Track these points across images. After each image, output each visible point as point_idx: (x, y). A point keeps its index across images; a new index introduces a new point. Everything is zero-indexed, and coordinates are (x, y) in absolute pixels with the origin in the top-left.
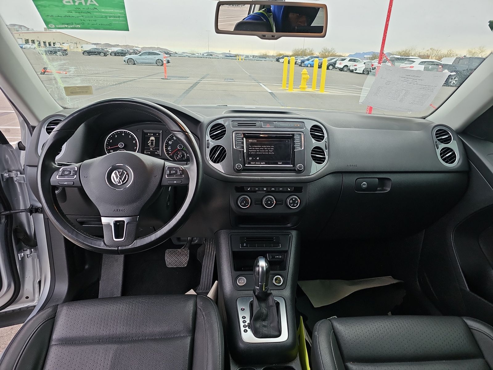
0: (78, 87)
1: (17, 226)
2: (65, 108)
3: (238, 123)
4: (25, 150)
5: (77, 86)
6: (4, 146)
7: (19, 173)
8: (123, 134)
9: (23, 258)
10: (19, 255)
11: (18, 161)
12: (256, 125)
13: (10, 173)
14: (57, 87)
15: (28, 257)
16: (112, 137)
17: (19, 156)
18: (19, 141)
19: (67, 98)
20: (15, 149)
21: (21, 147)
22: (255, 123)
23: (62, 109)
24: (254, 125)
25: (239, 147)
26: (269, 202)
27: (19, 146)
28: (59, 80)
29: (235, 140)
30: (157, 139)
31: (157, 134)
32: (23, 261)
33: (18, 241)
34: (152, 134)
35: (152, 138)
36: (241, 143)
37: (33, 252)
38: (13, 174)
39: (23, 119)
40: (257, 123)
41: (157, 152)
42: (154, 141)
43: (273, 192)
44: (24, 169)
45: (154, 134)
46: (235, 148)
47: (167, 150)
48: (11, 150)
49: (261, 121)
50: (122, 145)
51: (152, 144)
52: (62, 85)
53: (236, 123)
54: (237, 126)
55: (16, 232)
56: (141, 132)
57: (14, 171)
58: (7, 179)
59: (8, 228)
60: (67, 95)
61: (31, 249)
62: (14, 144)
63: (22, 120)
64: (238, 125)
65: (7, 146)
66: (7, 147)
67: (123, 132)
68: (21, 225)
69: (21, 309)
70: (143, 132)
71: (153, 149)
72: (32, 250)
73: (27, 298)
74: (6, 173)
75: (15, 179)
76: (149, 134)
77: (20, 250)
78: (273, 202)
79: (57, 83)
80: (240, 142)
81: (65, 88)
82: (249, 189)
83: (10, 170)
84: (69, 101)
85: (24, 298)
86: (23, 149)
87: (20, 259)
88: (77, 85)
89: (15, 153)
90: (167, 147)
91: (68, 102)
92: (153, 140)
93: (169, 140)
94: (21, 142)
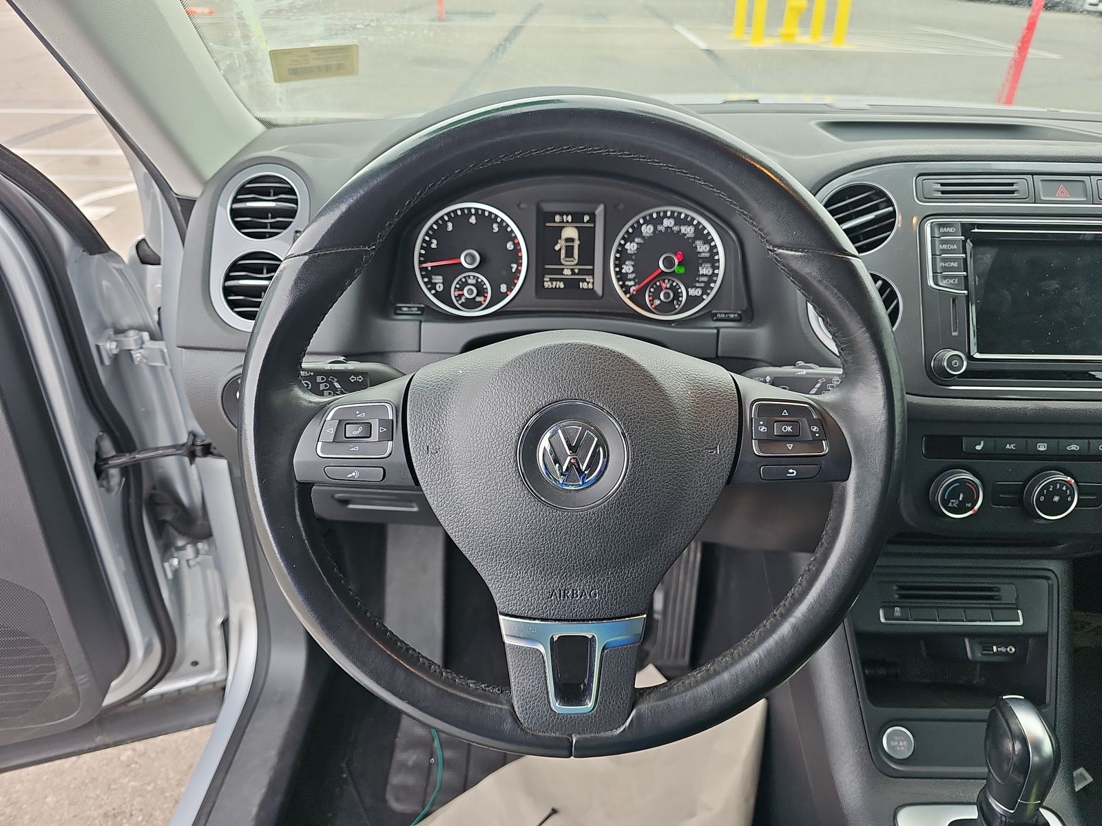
0: (314, 50)
1: (154, 488)
2: (268, 124)
3: (942, 185)
4: (159, 264)
5: (312, 45)
6: (97, 257)
7: (146, 335)
8: (473, 220)
9: (177, 572)
10: (166, 565)
11: (141, 300)
12: (1012, 192)
13: (120, 337)
14: (247, 54)
15: (189, 566)
16: (438, 232)
17: (142, 284)
18: (140, 238)
19: (278, 89)
20: (130, 261)
21: (145, 256)
22: (1012, 184)
23: (260, 128)
24: (1007, 191)
25: (952, 281)
26: (1056, 499)
27: (140, 254)
28: (255, 27)
29: (934, 255)
30: (587, 236)
31: (586, 218)
32: (176, 582)
33: (160, 528)
34: (570, 218)
35: (570, 232)
36: (955, 265)
37: (202, 552)
38: (131, 340)
39: (147, 171)
40: (1021, 184)
41: (588, 283)
42: (576, 244)
43: (1073, 457)
44: (159, 323)
45: (577, 218)
46: (931, 283)
47: (622, 277)
48: (116, 269)
49: (1033, 174)
50: (473, 257)
51: (569, 253)
52: (264, 46)
53: (934, 185)
54: (940, 195)
55: (153, 505)
56: (534, 209)
57: (131, 333)
58: (115, 358)
59: (132, 501)
60: (279, 79)
61: (195, 544)
62: (123, 248)
63: (145, 173)
64: (943, 192)
65: (104, 256)
66: (105, 261)
67: (473, 211)
68: (165, 485)
69: (182, 691)
70: (539, 210)
71: (572, 270)
72: (200, 545)
73: (195, 663)
74: (109, 339)
75: (137, 355)
76: (558, 218)
77: (167, 549)
78: (1069, 499)
79: (246, 37)
80: (954, 260)
81: (274, 55)
82: (978, 448)
83: (119, 327)
84: (281, 100)
85: (186, 666)
86: (152, 262)
87: (170, 575)
88: (312, 41)
89: (130, 275)
90: (619, 264)
91: (279, 103)
92: (572, 240)
93: (629, 238)
94: (144, 240)
